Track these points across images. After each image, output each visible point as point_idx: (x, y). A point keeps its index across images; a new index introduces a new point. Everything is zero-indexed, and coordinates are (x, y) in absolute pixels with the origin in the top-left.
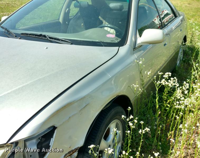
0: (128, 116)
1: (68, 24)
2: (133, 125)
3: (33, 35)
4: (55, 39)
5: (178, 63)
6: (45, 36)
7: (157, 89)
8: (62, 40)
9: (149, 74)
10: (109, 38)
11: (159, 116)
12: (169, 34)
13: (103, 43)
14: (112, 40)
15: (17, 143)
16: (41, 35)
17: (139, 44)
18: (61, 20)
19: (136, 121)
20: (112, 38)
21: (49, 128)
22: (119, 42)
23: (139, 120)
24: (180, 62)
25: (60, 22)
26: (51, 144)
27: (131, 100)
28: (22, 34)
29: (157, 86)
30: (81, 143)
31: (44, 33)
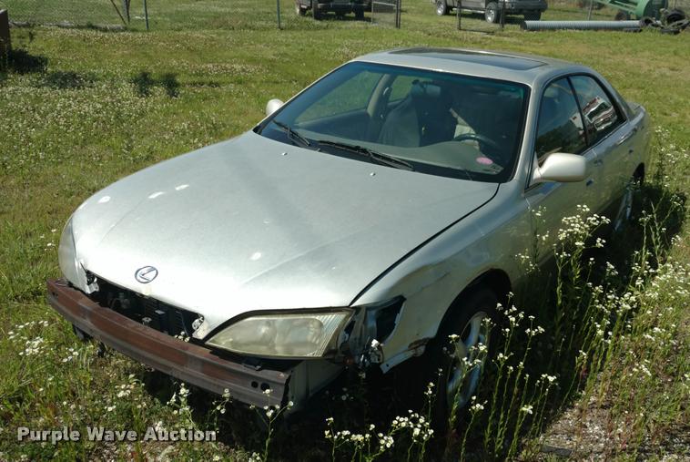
0: (507, 306)
1: (384, 120)
2: (516, 322)
3: (343, 146)
4: (384, 158)
5: (618, 225)
6: (364, 151)
7: (560, 269)
8: (396, 162)
9: (544, 238)
10: (481, 164)
11: (561, 322)
12: (600, 161)
13: (471, 173)
14: (485, 168)
15: (358, 309)
16: (357, 148)
17: (536, 179)
18: (370, 110)
19: (521, 316)
20: (486, 165)
21: (396, 298)
22: (499, 174)
23: (526, 315)
24: (622, 223)
25: (367, 114)
26: (397, 322)
27: (512, 282)
28: (321, 142)
29: (560, 261)
30: (431, 332)
31: (363, 144)
